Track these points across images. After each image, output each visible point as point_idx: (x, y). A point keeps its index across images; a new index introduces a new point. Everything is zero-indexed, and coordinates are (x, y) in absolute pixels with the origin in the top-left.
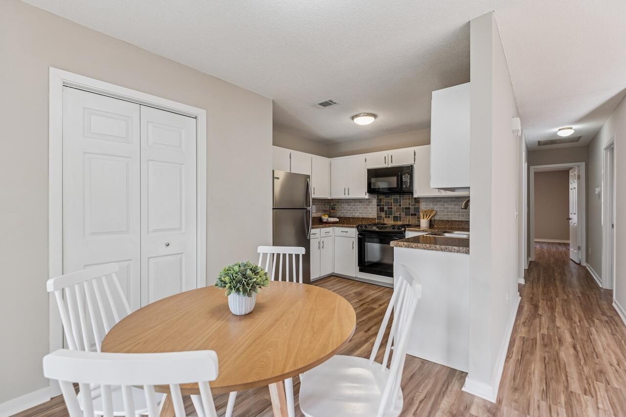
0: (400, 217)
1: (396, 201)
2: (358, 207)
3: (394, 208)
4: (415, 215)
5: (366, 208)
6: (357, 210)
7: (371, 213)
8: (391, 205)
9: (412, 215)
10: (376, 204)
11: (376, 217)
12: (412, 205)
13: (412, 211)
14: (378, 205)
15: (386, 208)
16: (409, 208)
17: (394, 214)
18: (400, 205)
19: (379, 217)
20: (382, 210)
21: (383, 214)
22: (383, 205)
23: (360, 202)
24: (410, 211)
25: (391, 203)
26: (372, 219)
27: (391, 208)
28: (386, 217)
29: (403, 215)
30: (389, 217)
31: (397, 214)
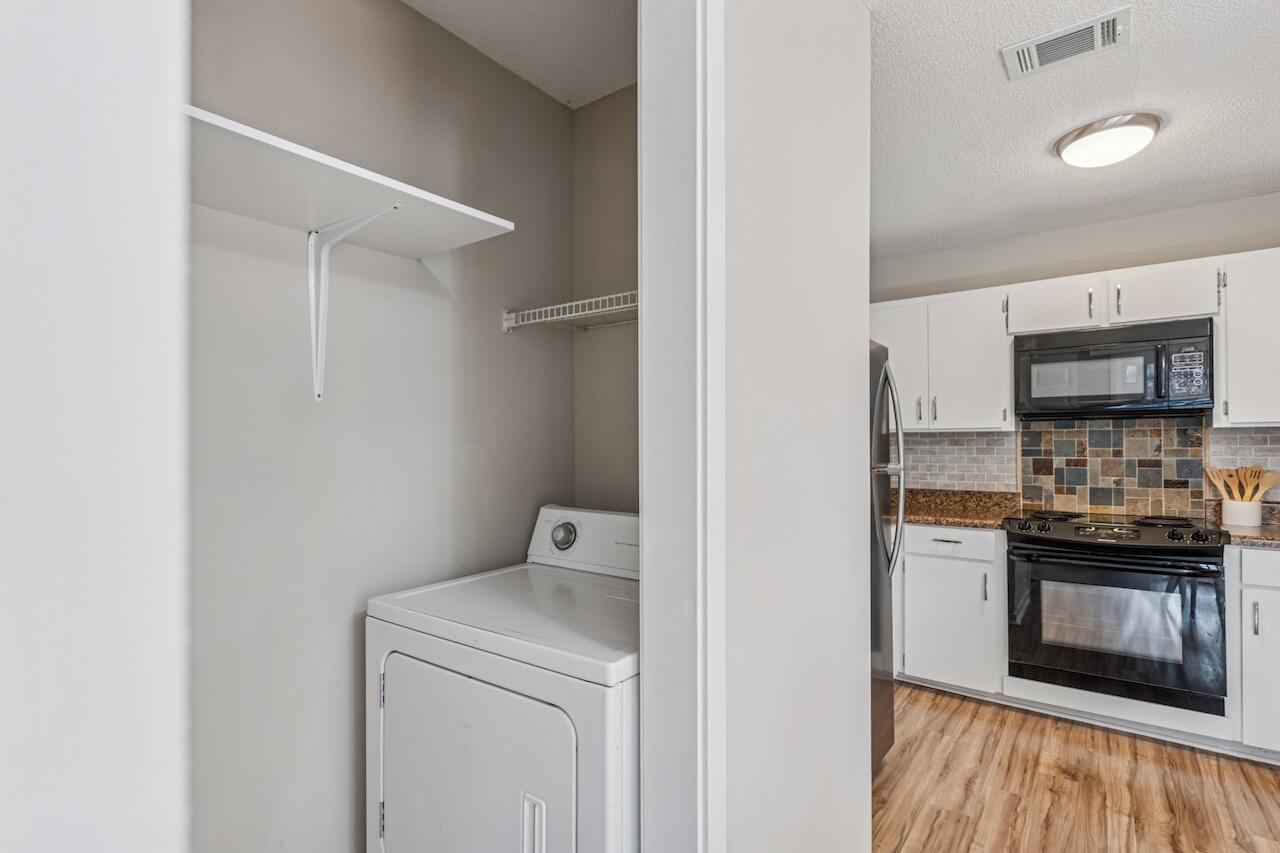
0: (1120, 493)
1: (1100, 439)
2: (947, 457)
3: (1093, 463)
4: (1184, 484)
5: (976, 460)
6: (942, 468)
7: (997, 478)
8: (1082, 452)
9: (1169, 484)
10: (1020, 449)
11: (1020, 491)
12: (1169, 453)
13: (1169, 472)
14: (1025, 453)
15: (1058, 462)
16: (1158, 464)
17: (1095, 479)
18: (1118, 454)
19: (1032, 492)
20: (1042, 467)
21: (1048, 482)
22: (1049, 453)
23: (955, 443)
24: (1160, 472)
25: (1081, 444)
26: (1003, 495)
27: (1084, 463)
28: (1059, 491)
29: (1131, 483)
30: (1072, 491)
31: (1108, 482)
